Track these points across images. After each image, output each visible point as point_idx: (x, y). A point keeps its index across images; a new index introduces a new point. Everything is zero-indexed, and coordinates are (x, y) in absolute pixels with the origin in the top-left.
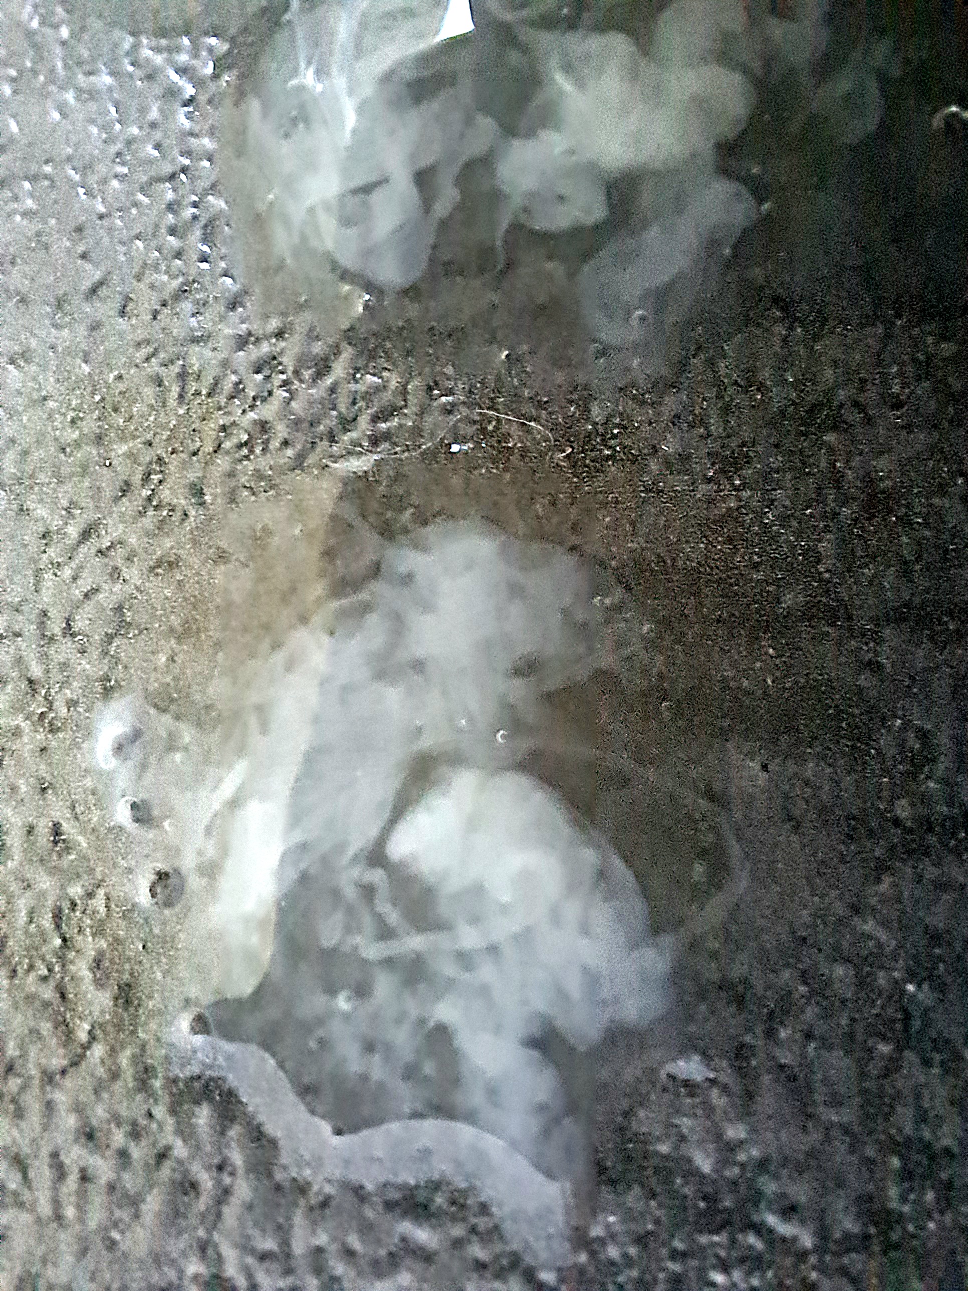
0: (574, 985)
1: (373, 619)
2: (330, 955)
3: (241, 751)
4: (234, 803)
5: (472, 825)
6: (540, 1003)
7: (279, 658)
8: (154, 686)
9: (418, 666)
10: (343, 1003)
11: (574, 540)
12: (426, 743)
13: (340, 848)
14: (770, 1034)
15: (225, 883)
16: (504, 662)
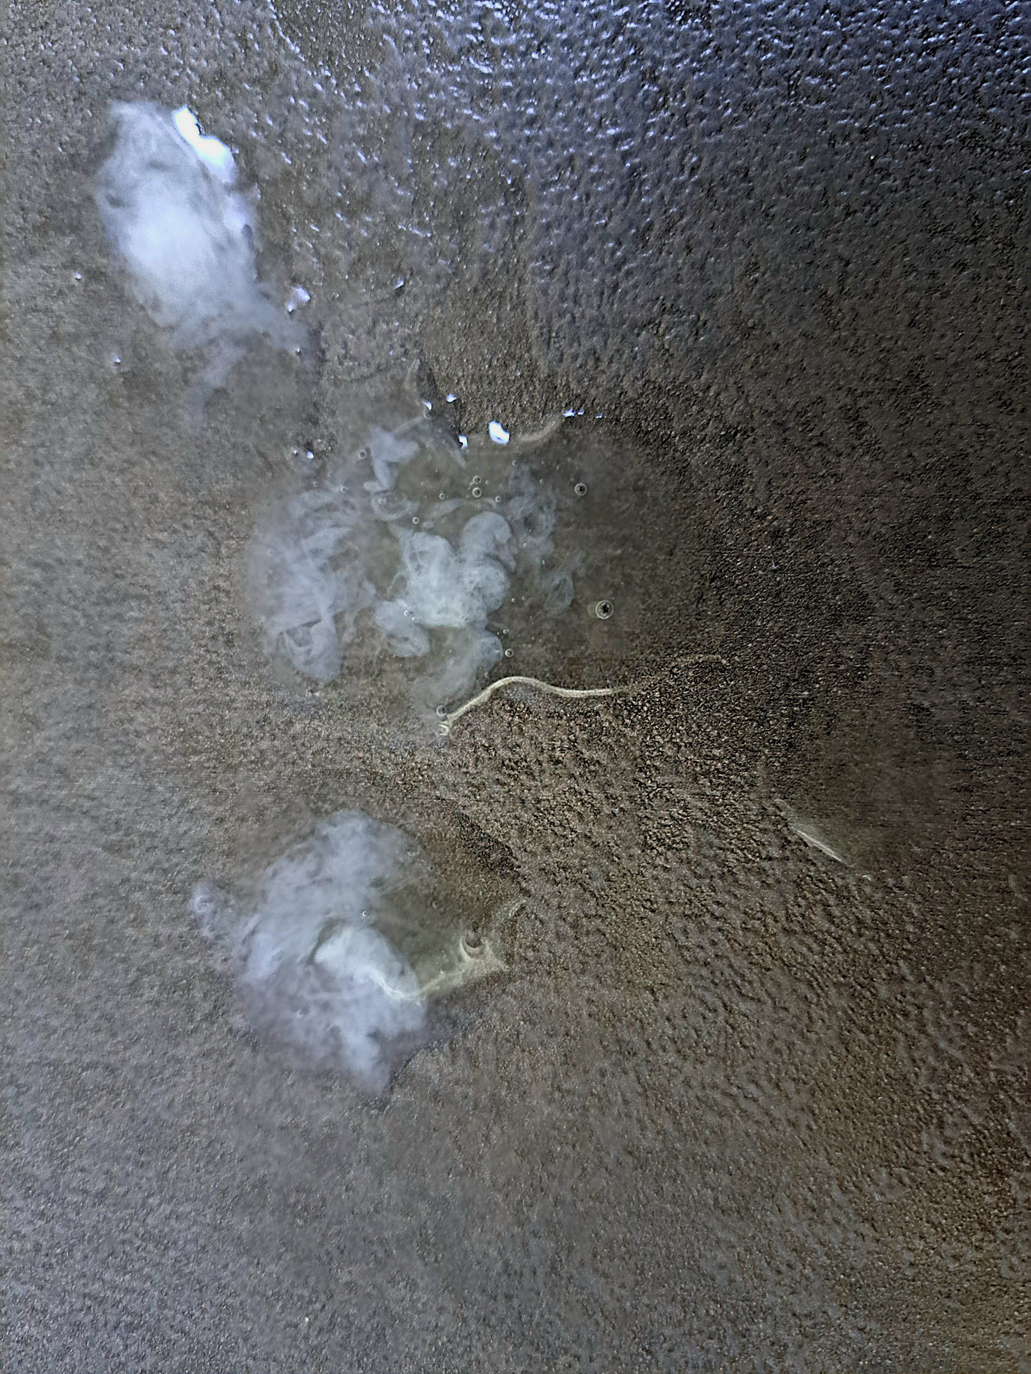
0: (387, 1016)
1: (310, 856)
2: (292, 998)
3: (255, 910)
4: (253, 932)
5: (350, 951)
6: (373, 1021)
7: (270, 870)
8: (217, 877)
9: (329, 880)
10: (298, 1015)
11: (402, 822)
12: (332, 915)
13: (296, 956)
14: (465, 1036)
15: (251, 963)
16: (367, 880)
